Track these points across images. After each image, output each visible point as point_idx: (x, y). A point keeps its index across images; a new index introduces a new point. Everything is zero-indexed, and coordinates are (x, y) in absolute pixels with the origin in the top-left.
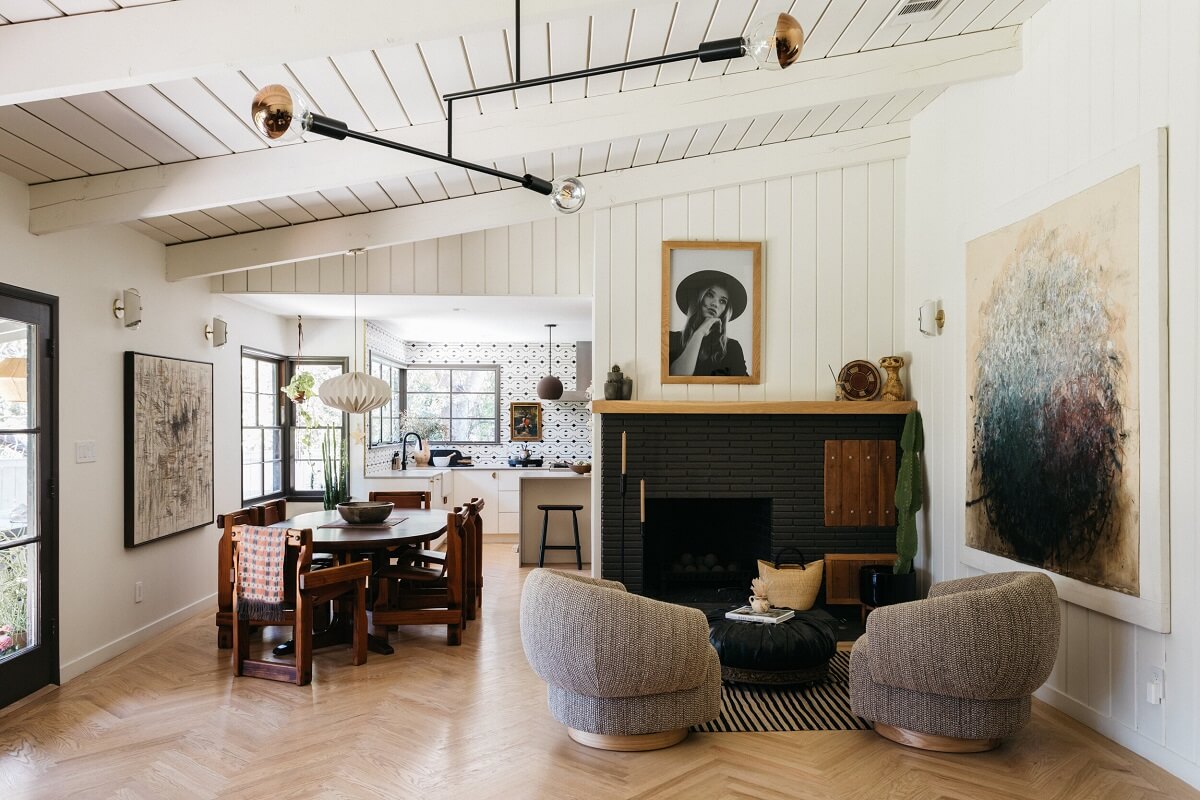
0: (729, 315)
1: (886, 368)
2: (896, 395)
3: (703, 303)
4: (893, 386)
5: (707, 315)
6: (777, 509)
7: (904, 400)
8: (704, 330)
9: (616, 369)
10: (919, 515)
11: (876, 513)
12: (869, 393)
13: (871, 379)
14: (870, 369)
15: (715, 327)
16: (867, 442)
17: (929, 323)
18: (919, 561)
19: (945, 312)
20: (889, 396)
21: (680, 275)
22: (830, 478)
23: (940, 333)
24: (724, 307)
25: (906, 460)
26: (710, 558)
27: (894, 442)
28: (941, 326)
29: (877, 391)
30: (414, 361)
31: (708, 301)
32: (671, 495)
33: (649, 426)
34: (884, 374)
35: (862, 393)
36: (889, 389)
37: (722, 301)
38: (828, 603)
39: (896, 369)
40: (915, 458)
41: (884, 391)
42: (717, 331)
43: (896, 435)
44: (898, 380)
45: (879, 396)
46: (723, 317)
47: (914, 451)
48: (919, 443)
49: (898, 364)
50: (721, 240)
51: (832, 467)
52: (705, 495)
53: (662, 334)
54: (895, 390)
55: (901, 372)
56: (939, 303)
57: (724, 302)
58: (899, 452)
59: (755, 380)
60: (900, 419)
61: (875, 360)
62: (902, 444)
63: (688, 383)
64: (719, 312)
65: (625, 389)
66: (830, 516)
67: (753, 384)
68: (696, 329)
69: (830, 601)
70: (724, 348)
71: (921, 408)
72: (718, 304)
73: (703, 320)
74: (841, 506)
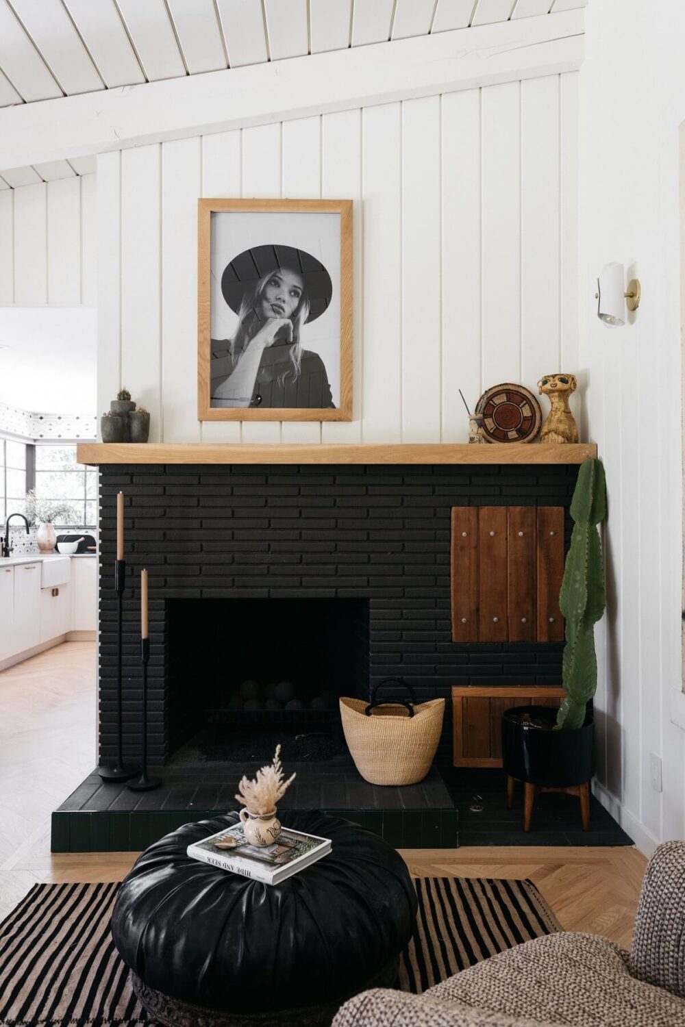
0: (304, 314)
1: (549, 392)
2: (563, 434)
3: (263, 296)
4: (560, 421)
5: (270, 314)
6: (377, 615)
7: (576, 442)
8: (266, 337)
9: (124, 396)
10: (600, 628)
11: (533, 621)
12: (522, 434)
13: (526, 412)
14: (524, 398)
15: (283, 331)
16: (518, 509)
17: (614, 303)
18: (601, 701)
19: (640, 280)
20: (553, 436)
21: (227, 254)
22: (460, 565)
23: (632, 320)
24: (296, 302)
25: (579, 537)
26: (283, 689)
27: (561, 509)
28: (634, 308)
29: (535, 430)
30: (41, 436)
31: (272, 293)
32: (208, 593)
33: (174, 485)
34: (546, 403)
35: (512, 434)
36: (553, 426)
37: (294, 292)
38: (456, 764)
39: (564, 394)
40: (593, 532)
41: (545, 430)
42: (285, 339)
43: (564, 499)
44: (567, 412)
45: (537, 438)
46: (294, 316)
47: (592, 521)
48: (599, 509)
49: (566, 386)
50: (291, 197)
51: (462, 548)
52: (261, 593)
53: (200, 343)
54: (562, 427)
55: (573, 401)
56: (632, 270)
57: (296, 294)
58: (569, 524)
59: (345, 416)
60: (569, 472)
61: (531, 383)
62: (573, 512)
63: (241, 419)
64: (288, 310)
65: (136, 426)
66: (460, 625)
67: (340, 420)
68: (252, 336)
69: (460, 762)
70: (297, 365)
71: (603, 455)
72: (286, 297)
73: (263, 321)
74: (478, 610)
